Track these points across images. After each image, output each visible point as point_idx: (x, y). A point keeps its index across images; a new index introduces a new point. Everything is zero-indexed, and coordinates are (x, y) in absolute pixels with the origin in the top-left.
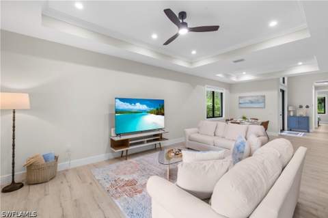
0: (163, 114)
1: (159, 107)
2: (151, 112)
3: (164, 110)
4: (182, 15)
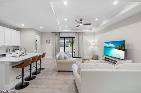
0: (124, 50)
2: (116, 48)
3: (124, 47)
4: (81, 20)
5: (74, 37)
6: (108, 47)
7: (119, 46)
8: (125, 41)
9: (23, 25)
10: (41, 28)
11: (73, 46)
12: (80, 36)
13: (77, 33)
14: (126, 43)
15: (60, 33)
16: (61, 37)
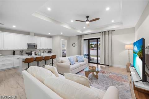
4: (88, 17)
5: (100, 38)
9: (49, 33)
10: (62, 33)
11: (99, 51)
12: (107, 35)
13: (102, 32)
15: (83, 35)
16: (84, 40)
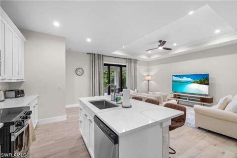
0: (208, 84)
1: (203, 80)
3: (208, 81)
6: (180, 82)
7: (201, 81)
8: (208, 75)
14: (210, 76)
